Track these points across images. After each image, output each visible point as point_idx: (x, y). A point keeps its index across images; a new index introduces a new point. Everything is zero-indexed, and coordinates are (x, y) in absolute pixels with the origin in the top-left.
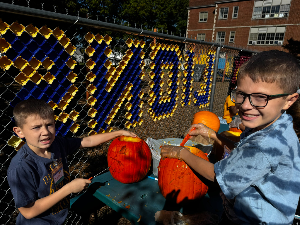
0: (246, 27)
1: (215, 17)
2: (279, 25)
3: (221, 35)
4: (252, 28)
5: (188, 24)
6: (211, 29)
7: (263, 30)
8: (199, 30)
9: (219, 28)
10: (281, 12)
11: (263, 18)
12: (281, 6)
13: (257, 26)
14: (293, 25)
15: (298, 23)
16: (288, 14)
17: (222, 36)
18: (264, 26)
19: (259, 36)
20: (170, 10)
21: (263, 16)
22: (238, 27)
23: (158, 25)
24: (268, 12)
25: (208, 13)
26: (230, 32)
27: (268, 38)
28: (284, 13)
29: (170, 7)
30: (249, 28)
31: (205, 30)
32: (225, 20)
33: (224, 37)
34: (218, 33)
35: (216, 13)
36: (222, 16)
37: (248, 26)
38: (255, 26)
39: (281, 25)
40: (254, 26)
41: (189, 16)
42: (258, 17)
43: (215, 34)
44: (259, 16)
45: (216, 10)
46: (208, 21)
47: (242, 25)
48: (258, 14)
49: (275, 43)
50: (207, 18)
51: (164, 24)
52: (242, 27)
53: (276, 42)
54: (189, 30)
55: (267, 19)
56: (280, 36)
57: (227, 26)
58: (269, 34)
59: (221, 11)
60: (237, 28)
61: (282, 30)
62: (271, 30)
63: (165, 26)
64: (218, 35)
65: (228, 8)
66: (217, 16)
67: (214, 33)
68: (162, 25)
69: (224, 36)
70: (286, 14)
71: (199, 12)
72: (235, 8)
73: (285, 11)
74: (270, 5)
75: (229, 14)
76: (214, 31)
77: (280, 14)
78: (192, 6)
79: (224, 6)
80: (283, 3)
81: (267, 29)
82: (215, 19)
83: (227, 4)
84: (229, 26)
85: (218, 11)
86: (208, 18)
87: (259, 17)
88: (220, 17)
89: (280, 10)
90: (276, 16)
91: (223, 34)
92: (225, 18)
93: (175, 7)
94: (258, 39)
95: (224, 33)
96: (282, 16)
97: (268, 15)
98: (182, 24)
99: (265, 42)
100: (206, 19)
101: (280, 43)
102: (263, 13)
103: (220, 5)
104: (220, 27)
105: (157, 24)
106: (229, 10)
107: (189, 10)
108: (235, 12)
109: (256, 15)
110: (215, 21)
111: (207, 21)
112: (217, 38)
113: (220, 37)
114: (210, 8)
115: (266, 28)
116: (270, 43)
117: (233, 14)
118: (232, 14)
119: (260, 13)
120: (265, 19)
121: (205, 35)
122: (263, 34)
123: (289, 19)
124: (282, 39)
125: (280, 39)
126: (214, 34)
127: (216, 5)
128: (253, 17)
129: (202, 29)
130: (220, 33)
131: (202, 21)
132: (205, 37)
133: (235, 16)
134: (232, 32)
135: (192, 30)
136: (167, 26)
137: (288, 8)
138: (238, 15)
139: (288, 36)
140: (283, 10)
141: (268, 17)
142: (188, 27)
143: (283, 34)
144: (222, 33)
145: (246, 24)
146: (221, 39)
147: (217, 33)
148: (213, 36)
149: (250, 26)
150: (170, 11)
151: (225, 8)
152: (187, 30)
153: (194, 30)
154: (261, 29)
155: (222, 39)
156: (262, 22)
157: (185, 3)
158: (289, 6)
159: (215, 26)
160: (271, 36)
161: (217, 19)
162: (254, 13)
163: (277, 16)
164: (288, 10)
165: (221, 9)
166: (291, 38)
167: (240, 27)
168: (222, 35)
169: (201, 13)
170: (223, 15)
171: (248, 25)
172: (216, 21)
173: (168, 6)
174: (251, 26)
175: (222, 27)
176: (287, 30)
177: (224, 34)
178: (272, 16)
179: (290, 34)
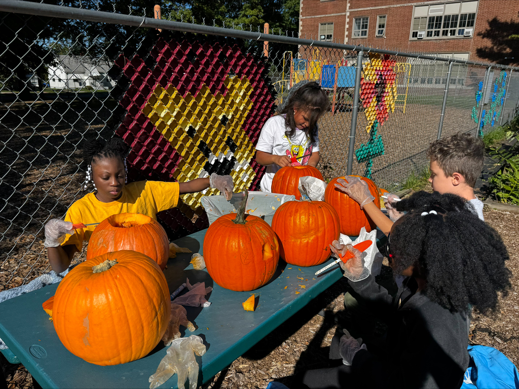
0: (405, 5)
3: (361, 24)
4: (415, 6)
5: (301, 6)
6: (344, 14)
7: (437, 10)
8: (322, 16)
9: (356, 10)
13: (426, 3)
17: (363, 25)
18: (439, 1)
19: (430, 21)
22: (392, 6)
23: (247, 9)
26: (378, 17)
27: (446, 25)
30: (412, 6)
31: (332, 15)
33: (366, 28)
34: (356, 20)
37: (410, 4)
38: (422, 3)
40: (420, 3)
43: (350, 23)
47: (398, 2)
49: (459, 34)
51: (257, 8)
52: (398, 6)
53: (461, 32)
54: (304, 18)
56: (468, 20)
57: (372, 7)
58: (447, 18)
60: (389, 8)
61: (470, 8)
62: (452, 9)
63: (260, 11)
64: (357, 23)
67: (347, 20)
68: (252, 9)
69: (366, 25)
76: (348, 17)
81: (445, 7)
84: (375, 6)
91: (365, 21)
94: (429, 28)
95: (367, 19)
98: (293, 6)
99: (441, 33)
101: (468, 33)
104: (360, 8)
105: (244, 9)
112: (355, 29)
113: (359, 29)
115: (443, 5)
116: (449, 34)
121: (333, 25)
122: (437, 17)
124: (472, 25)
125: (468, 26)
126: (348, 23)
129: (327, 14)
130: (360, 19)
132: (333, 28)
134: (380, 17)
135: (308, 17)
136: (262, 11)
139: (482, 19)
142: (301, 11)
143: (474, 14)
144: (363, 19)
146: (361, 30)
147: (354, 20)
148: (347, 26)
152: (301, 17)
153: (313, 17)
154: (432, 8)
155: (362, 32)
159: (350, 8)
160: (451, 21)
167: (395, 6)
168: (363, 23)
174: (415, 4)
175: (363, 7)
176: (480, 7)
177: (367, 22)
179: (486, 15)
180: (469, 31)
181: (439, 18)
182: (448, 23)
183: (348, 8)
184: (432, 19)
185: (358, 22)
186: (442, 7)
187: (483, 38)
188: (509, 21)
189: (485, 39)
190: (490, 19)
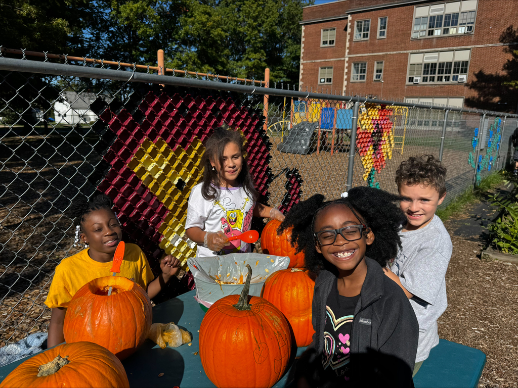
0: (401, 52)
1: (348, 37)
2: (459, 48)
3: (360, 69)
4: (411, 53)
5: (302, 50)
6: (343, 59)
7: (431, 58)
8: (322, 60)
9: (355, 55)
10: (460, 24)
11: (431, 37)
12: (460, 15)
13: (421, 51)
14: (482, 46)
15: (492, 43)
16: (474, 28)
18: (433, 50)
19: (425, 68)
20: (270, 28)
21: (431, 33)
22: (389, 53)
23: (250, 53)
24: (439, 25)
25: (335, 31)
26: (376, 63)
27: (441, 72)
28: (466, 25)
29: (270, 22)
30: (407, 54)
31: (332, 60)
32: (365, 42)
33: (364, 72)
34: (355, 65)
35: (349, 30)
36: (360, 34)
37: (405, 52)
38: (417, 51)
39: (462, 47)
40: (415, 51)
41: (303, 37)
42: (421, 35)
43: (349, 67)
44: (424, 33)
45: (349, 24)
46: (336, 44)
47: (394, 49)
48: (422, 29)
49: (453, 80)
51: (260, 52)
52: (395, 53)
53: (455, 78)
54: (305, 62)
55: (438, 38)
56: (462, 67)
57: (370, 53)
58: (442, 65)
59: (358, 26)
60: (386, 55)
61: (463, 56)
62: (446, 57)
63: (263, 54)
64: (355, 68)
65: (369, 21)
66: (351, 34)
67: (346, 65)
68: (255, 53)
69: (365, 70)
70: (470, 28)
71: (321, 28)
72: (381, 21)
73: (468, 23)
74: (441, 13)
75: (371, 32)
76: (347, 62)
77: (460, 29)
78: (309, 19)
79: (363, 17)
80: (463, 10)
81: (439, 55)
82: (347, 40)
83: (367, 13)
84: (373, 52)
85: (352, 27)
86: (336, 40)
87: (424, 35)
88: (358, 36)
89: (459, 22)
90: (452, 31)
91: (363, 66)
92: (365, 39)
93: (280, 23)
94: (424, 74)
95: (365, 64)
96: (463, 32)
97: (439, 31)
98: (294, 51)
99: (436, 79)
101: (463, 79)
102: (430, 27)
103: (355, 15)
104: (358, 54)
105: (247, 52)
106: (371, 24)
107: (303, 26)
108: (381, 29)
109: (419, 31)
110: (348, 44)
111: (334, 45)
112: (354, 73)
113: (357, 73)
114: (339, 22)
115: (437, 53)
116: (444, 80)
117: (379, 30)
118: (376, 32)
119: (426, 27)
120: (433, 38)
121: (332, 70)
122: (432, 64)
123: (475, 36)
124: (465, 72)
125: (462, 72)
126: (347, 68)
127: (349, 16)
128: (413, 35)
129: (326, 59)
130: (358, 64)
131: (326, 45)
132: (333, 72)
133: (382, 34)
134: (378, 63)
135: (309, 61)
136: (265, 54)
137: (472, 18)
138: (388, 33)
139: (475, 67)
140: (464, 22)
141: (439, 34)
142: (302, 55)
143: (467, 62)
144: (362, 64)
145: (401, 48)
146: (359, 74)
147: (353, 65)
148: (346, 71)
149: (408, 52)
150: (269, 30)
151: (365, 21)
152: (302, 61)
153: (313, 61)
154: (427, 55)
155: (361, 76)
156: (429, 44)
157: (297, 15)
158: (473, 13)
159: (349, 53)
160: (445, 68)
161: (351, 40)
162: (415, 28)
163: (455, 32)
164: (472, 21)
165: (358, 22)
166: (480, 69)
167: (392, 53)
168: (361, 67)
169: (324, 31)
170: (362, 33)
171: (405, 50)
172: (350, 44)
173: (266, 20)
174: (411, 51)
175: (361, 53)
176: (473, 55)
177: (365, 67)
178: (446, 31)
179: (478, 63)
180: (463, 77)
181: (434, 65)
182: (443, 70)
183: (346, 53)
184: (427, 66)
185: (356, 66)
186: (436, 55)
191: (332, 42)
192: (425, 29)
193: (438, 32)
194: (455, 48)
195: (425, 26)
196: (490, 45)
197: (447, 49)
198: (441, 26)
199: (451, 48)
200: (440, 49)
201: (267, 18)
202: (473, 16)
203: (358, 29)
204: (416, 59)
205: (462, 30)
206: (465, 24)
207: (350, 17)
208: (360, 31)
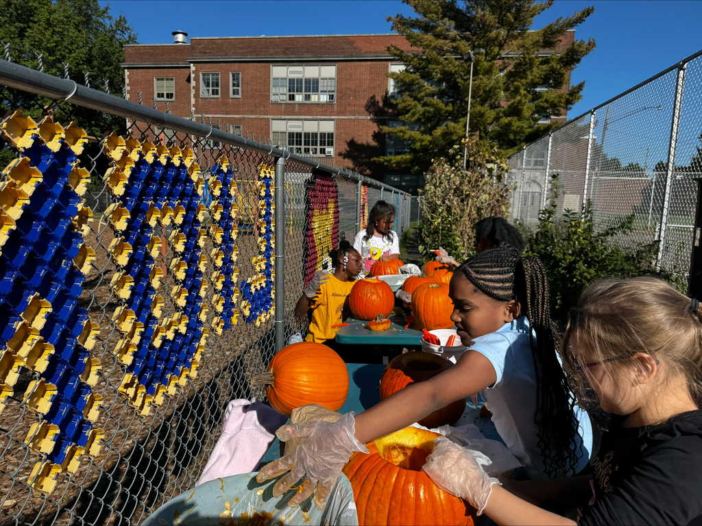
0: (261, 117)
1: (193, 92)
2: (323, 117)
4: (273, 119)
6: (187, 118)
7: (295, 126)
9: (204, 116)
10: (322, 91)
11: (292, 102)
12: (320, 81)
13: (283, 117)
14: (345, 118)
15: (354, 115)
16: (335, 97)
18: (296, 117)
19: (289, 137)
20: (75, 67)
21: (292, 98)
22: (246, 116)
24: (299, 90)
25: (174, 82)
26: (231, 127)
27: (307, 143)
28: (327, 93)
29: (75, 59)
30: (268, 119)
32: (215, 100)
35: (193, 83)
36: (208, 90)
37: (266, 117)
38: (279, 117)
39: (326, 117)
40: (277, 117)
41: (128, 85)
42: (281, 99)
44: (284, 98)
45: (193, 76)
46: (176, 98)
47: (252, 113)
48: (281, 92)
49: (321, 153)
50: (174, 93)
52: (253, 116)
53: (323, 151)
55: (300, 104)
56: (327, 139)
57: (223, 114)
58: (307, 135)
59: (204, 79)
60: (244, 118)
61: (328, 127)
62: (310, 127)
65: (218, 74)
66: (197, 88)
70: (331, 97)
71: (153, 76)
72: (233, 76)
73: (329, 91)
74: (300, 76)
75: (221, 88)
77: (322, 96)
78: (134, 61)
79: (209, 68)
80: (323, 76)
81: (303, 123)
82: (192, 96)
83: (215, 64)
84: (226, 114)
85: (197, 79)
86: (176, 93)
87: (285, 99)
88: (204, 92)
89: (320, 89)
90: (314, 98)
92: (216, 96)
93: (89, 61)
94: (289, 144)
95: (218, 127)
96: (325, 100)
97: (301, 96)
99: (303, 150)
100: (172, 94)
101: (330, 152)
102: (290, 91)
103: (200, 65)
104: (207, 113)
106: (221, 79)
107: (126, 70)
108: (234, 85)
109: (279, 94)
110: (193, 101)
111: (173, 99)
114: (177, 70)
115: (301, 121)
116: (311, 152)
117: (231, 88)
118: (229, 88)
119: (285, 90)
120: (295, 104)
122: (297, 133)
123: (338, 106)
124: (332, 145)
125: (328, 145)
127: (192, 65)
128: (273, 98)
131: (162, 99)
133: (235, 92)
134: (234, 127)
137: (332, 86)
138: (242, 92)
139: (340, 139)
140: (325, 89)
141: (301, 100)
143: (332, 134)
145: (260, 111)
149: (269, 117)
150: (74, 69)
151: (213, 75)
154: (290, 123)
156: (290, 110)
157: (114, 54)
158: (333, 81)
159: (196, 112)
160: (311, 139)
161: (197, 96)
162: (273, 90)
163: (317, 100)
164: (333, 89)
165: (204, 75)
166: (351, 138)
167: (250, 116)
169: (158, 80)
170: (211, 88)
171: (265, 114)
172: (196, 101)
173: (68, 55)
174: (272, 117)
175: (212, 114)
176: (337, 126)
178: (308, 97)
179: (343, 135)
180: (330, 150)
181: (299, 135)
182: (309, 141)
183: (192, 111)
184: (291, 135)
186: (300, 123)
187: (344, 158)
188: (365, 143)
189: (346, 160)
190: (348, 140)
191: (170, 96)
192: (285, 92)
193: (299, 98)
194: (319, 117)
195: (285, 88)
196: (353, 117)
197: (310, 117)
198: (301, 91)
199: (315, 117)
200: (303, 117)
201: (70, 52)
202: (333, 84)
203: (205, 82)
204: (278, 126)
205: (324, 98)
206: (326, 91)
207: (193, 68)
208: (208, 86)
